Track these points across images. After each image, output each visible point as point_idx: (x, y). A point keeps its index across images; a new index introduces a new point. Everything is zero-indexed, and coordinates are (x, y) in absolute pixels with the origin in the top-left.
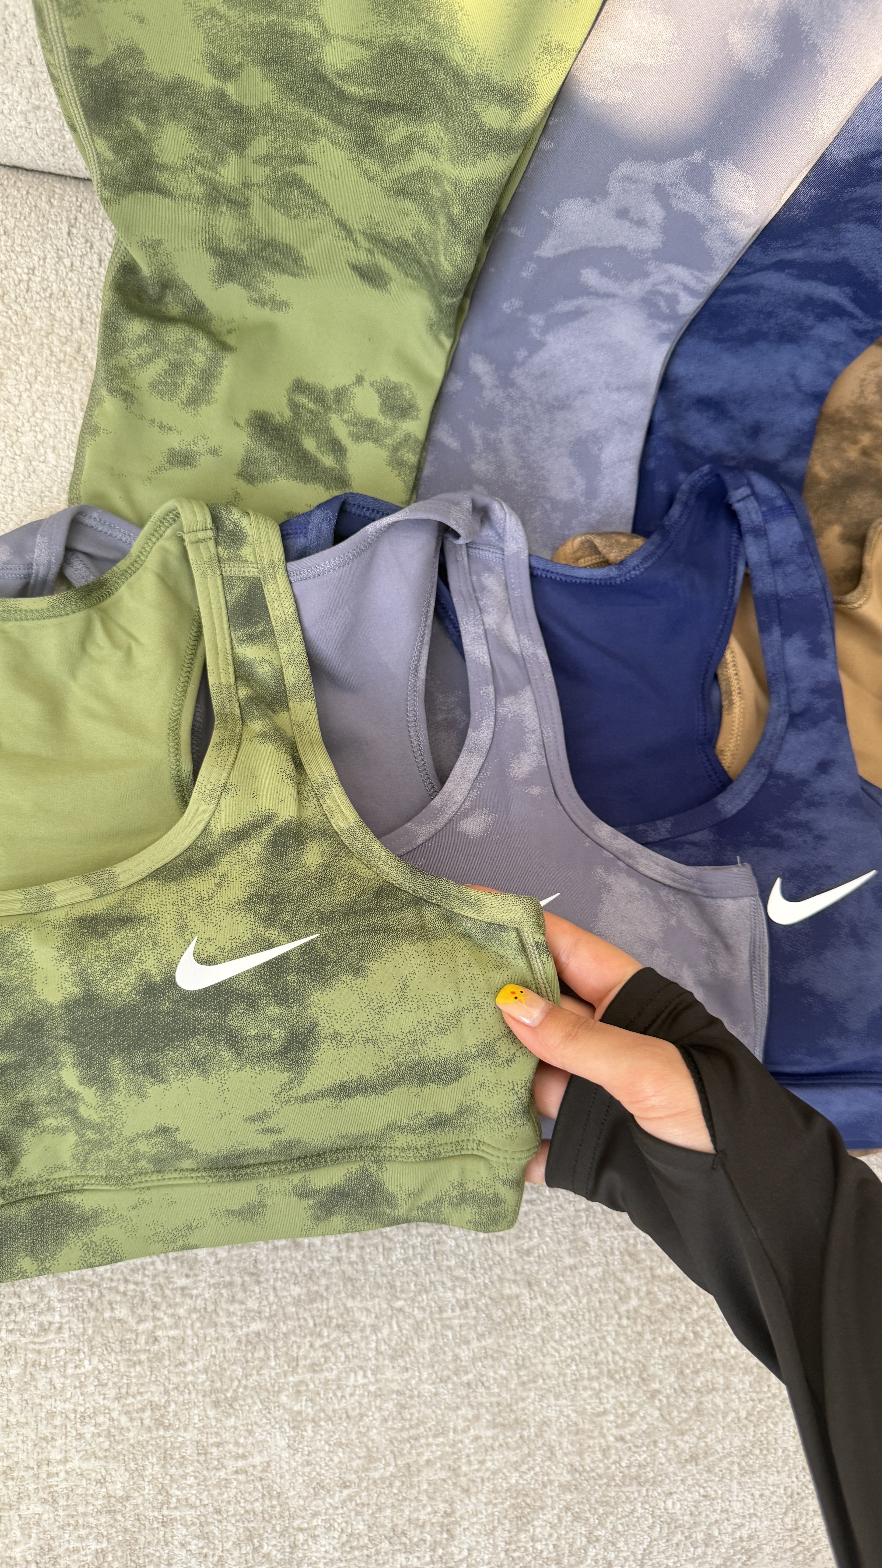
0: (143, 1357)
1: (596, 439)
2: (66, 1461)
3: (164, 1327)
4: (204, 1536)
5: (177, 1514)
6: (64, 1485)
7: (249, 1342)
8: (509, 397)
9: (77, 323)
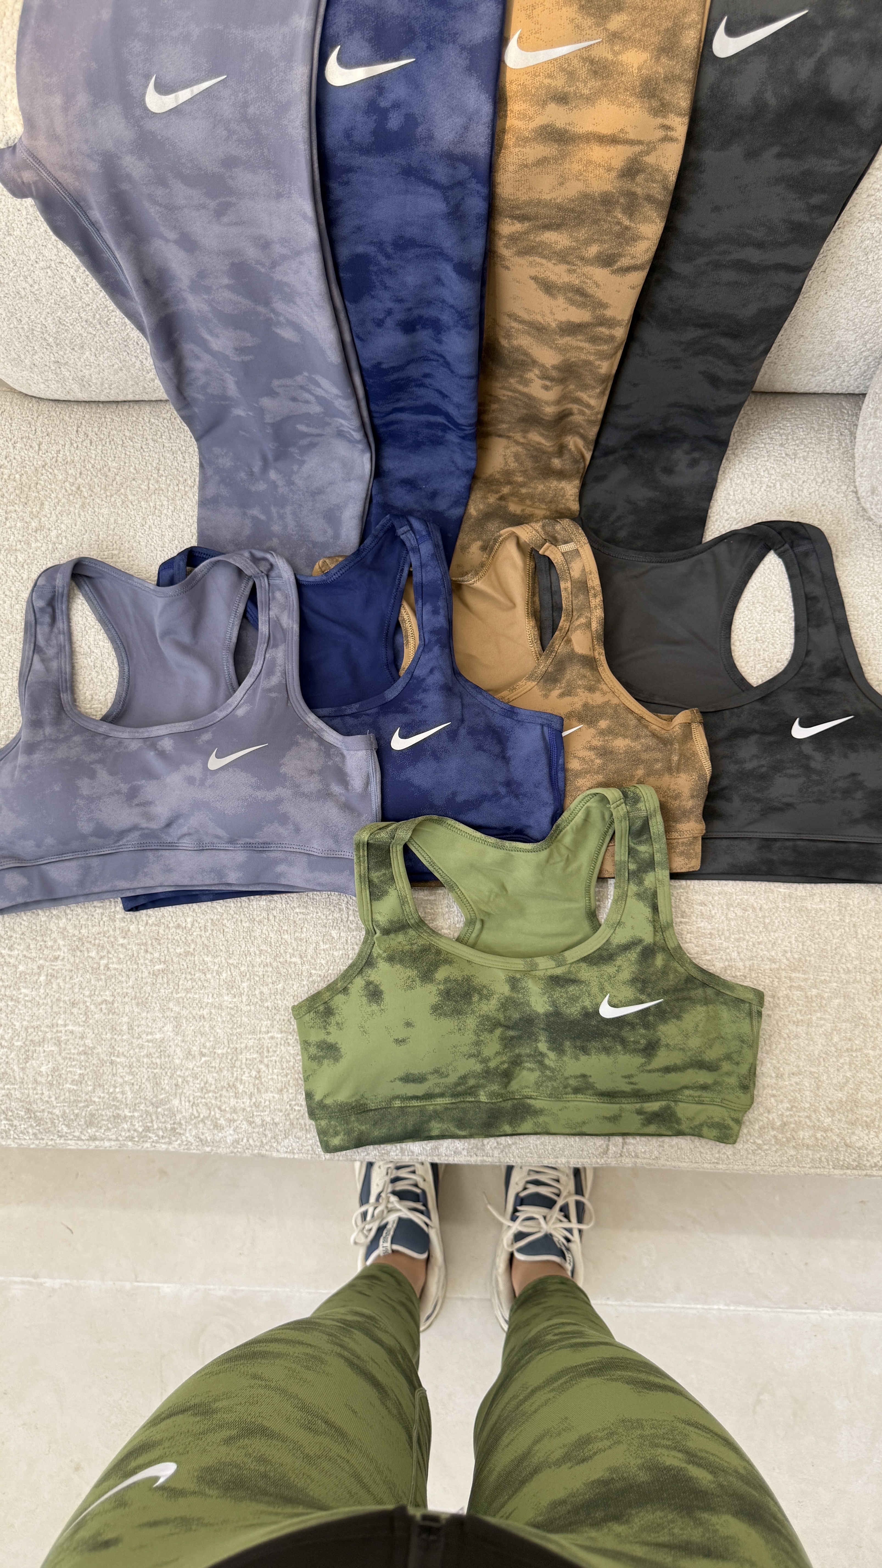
0: (103, 977)
1: (339, 508)
2: (65, 1025)
3: (113, 963)
4: (131, 1073)
5: (118, 1060)
6: (64, 1038)
7: (154, 974)
8: (291, 490)
9: (78, 475)
